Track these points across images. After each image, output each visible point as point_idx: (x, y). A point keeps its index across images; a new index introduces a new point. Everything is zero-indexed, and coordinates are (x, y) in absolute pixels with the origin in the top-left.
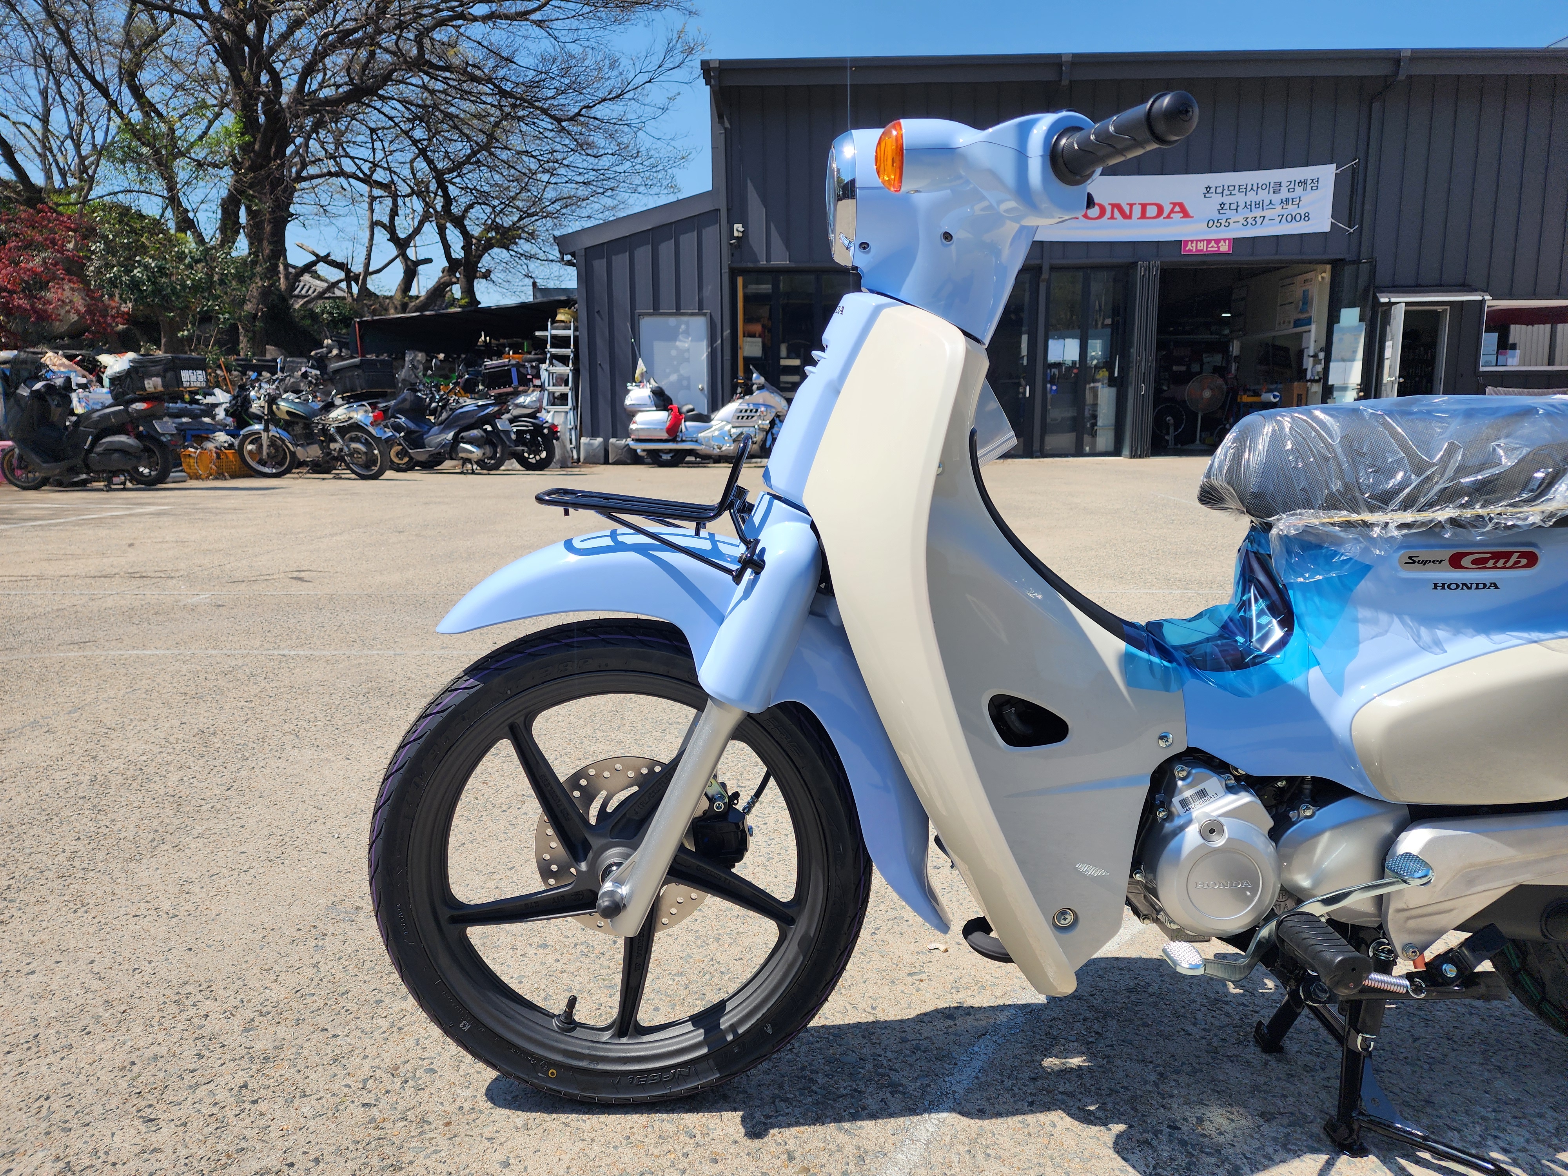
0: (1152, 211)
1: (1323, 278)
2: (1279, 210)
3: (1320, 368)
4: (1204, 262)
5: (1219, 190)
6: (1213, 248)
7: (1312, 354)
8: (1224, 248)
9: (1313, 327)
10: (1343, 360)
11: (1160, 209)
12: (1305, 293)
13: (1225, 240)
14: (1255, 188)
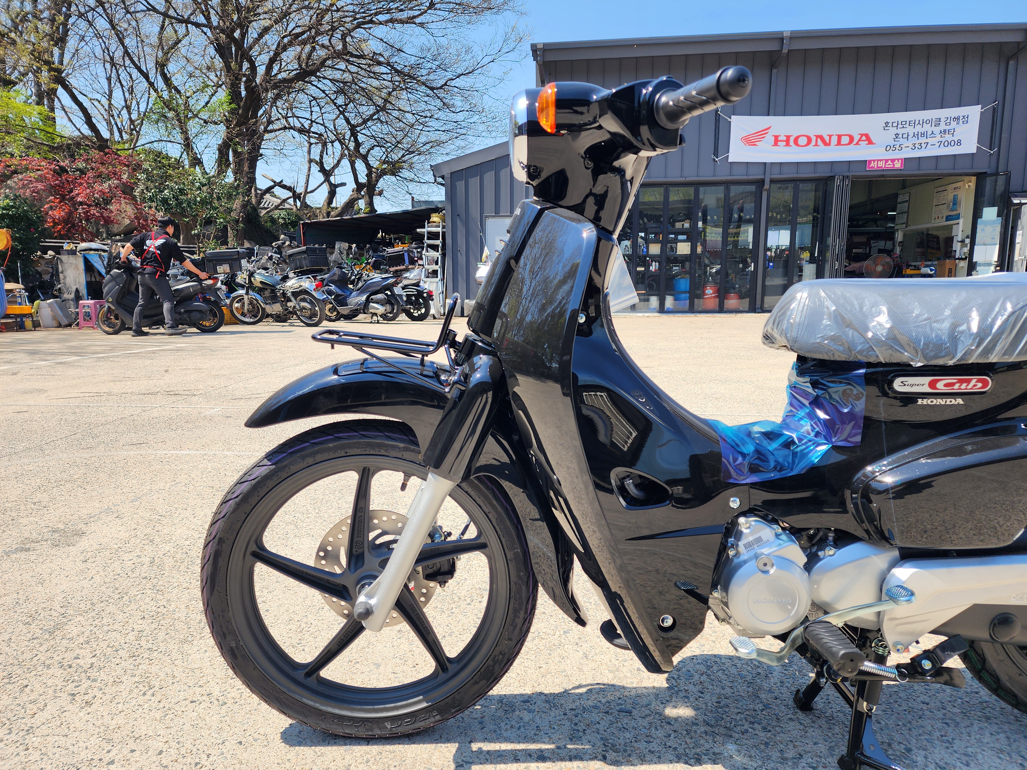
0: (845, 140)
1: (969, 186)
2: (938, 138)
3: (966, 250)
4: (883, 176)
5: (895, 124)
6: (889, 165)
7: (960, 240)
8: (898, 165)
9: (961, 221)
10: (985, 245)
11: (851, 138)
12: (955, 197)
13: (898, 160)
14: (921, 123)
